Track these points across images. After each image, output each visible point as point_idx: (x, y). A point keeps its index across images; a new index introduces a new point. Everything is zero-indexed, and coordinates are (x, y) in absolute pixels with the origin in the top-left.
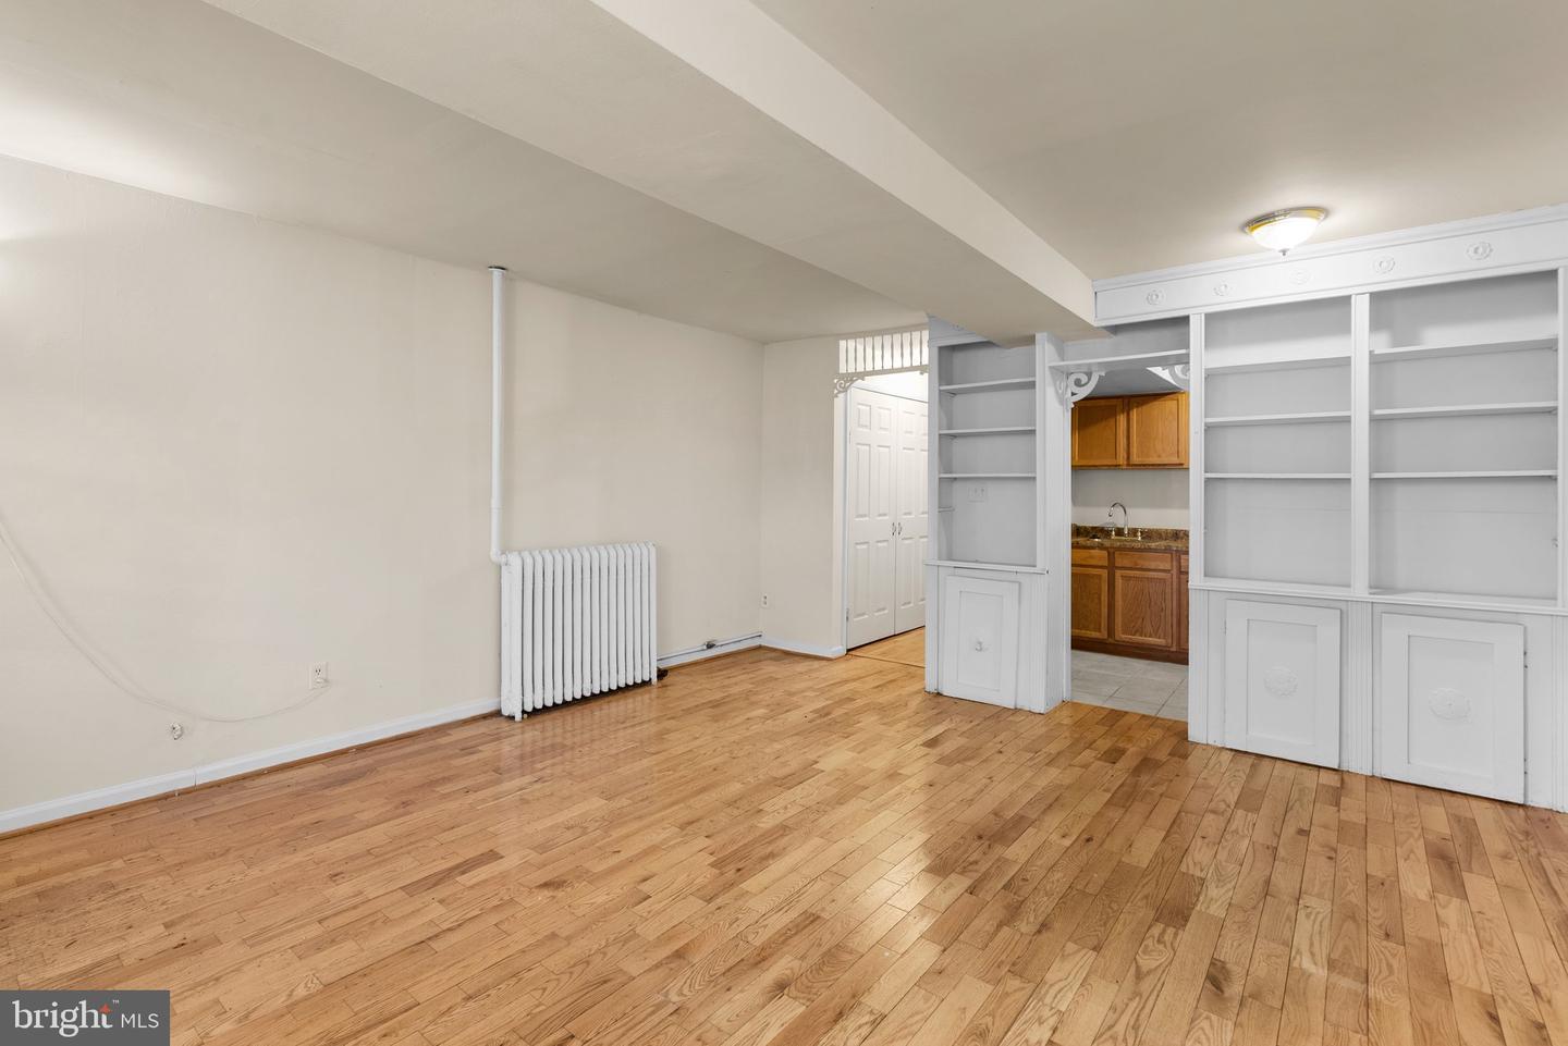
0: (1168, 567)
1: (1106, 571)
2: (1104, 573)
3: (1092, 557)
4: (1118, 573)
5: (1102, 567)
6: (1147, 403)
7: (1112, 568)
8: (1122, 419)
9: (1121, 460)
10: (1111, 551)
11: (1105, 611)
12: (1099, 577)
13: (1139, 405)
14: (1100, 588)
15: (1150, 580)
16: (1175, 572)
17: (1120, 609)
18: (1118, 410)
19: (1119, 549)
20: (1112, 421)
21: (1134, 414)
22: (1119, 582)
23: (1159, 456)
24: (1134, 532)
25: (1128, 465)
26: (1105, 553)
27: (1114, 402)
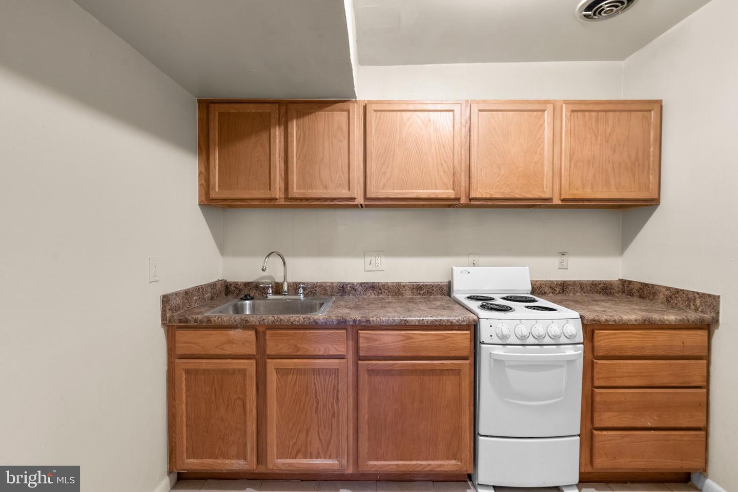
0: (341, 349)
1: (253, 362)
2: (250, 366)
3: (230, 342)
4: (271, 364)
5: (248, 357)
6: (309, 113)
7: (261, 357)
8: (277, 133)
9: (278, 193)
10: (261, 329)
11: (252, 426)
12: (243, 372)
13: (300, 115)
14: (244, 392)
15: (318, 372)
16: (350, 356)
17: (275, 418)
18: (272, 120)
19: (273, 327)
20: (265, 136)
21: (294, 126)
22: (272, 379)
23: (326, 187)
24: (295, 288)
25: (287, 198)
26: (251, 334)
27: (267, 108)
